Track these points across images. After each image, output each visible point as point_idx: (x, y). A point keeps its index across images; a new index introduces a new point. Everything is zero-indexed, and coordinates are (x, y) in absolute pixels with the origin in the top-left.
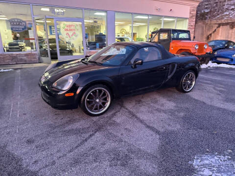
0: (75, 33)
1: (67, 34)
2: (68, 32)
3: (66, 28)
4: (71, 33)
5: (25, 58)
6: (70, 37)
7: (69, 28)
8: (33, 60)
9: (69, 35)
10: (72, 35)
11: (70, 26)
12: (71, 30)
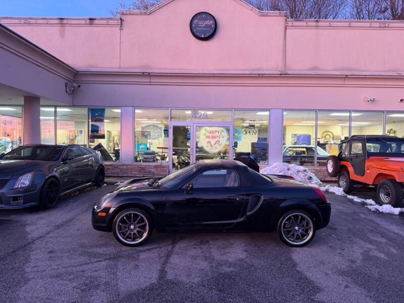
0: (219, 141)
1: (209, 142)
2: (209, 140)
3: (208, 135)
4: (213, 142)
5: (154, 170)
6: (211, 146)
7: (211, 135)
8: (162, 173)
9: (210, 144)
10: (215, 144)
11: (212, 132)
12: (214, 137)
